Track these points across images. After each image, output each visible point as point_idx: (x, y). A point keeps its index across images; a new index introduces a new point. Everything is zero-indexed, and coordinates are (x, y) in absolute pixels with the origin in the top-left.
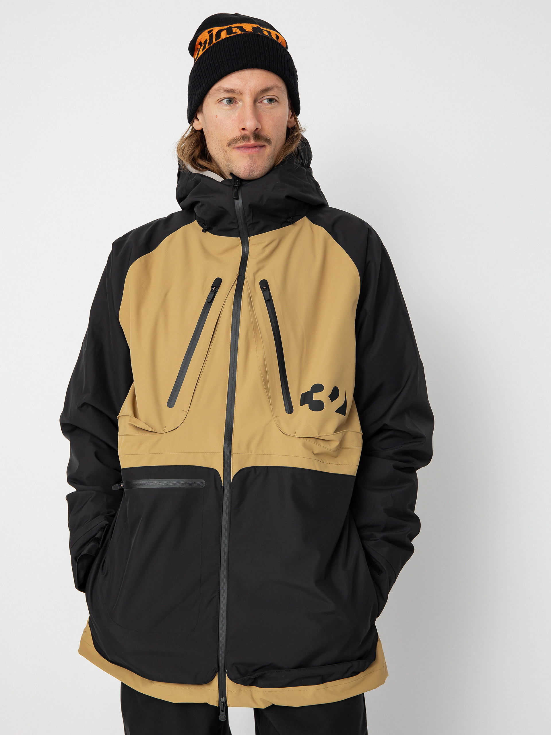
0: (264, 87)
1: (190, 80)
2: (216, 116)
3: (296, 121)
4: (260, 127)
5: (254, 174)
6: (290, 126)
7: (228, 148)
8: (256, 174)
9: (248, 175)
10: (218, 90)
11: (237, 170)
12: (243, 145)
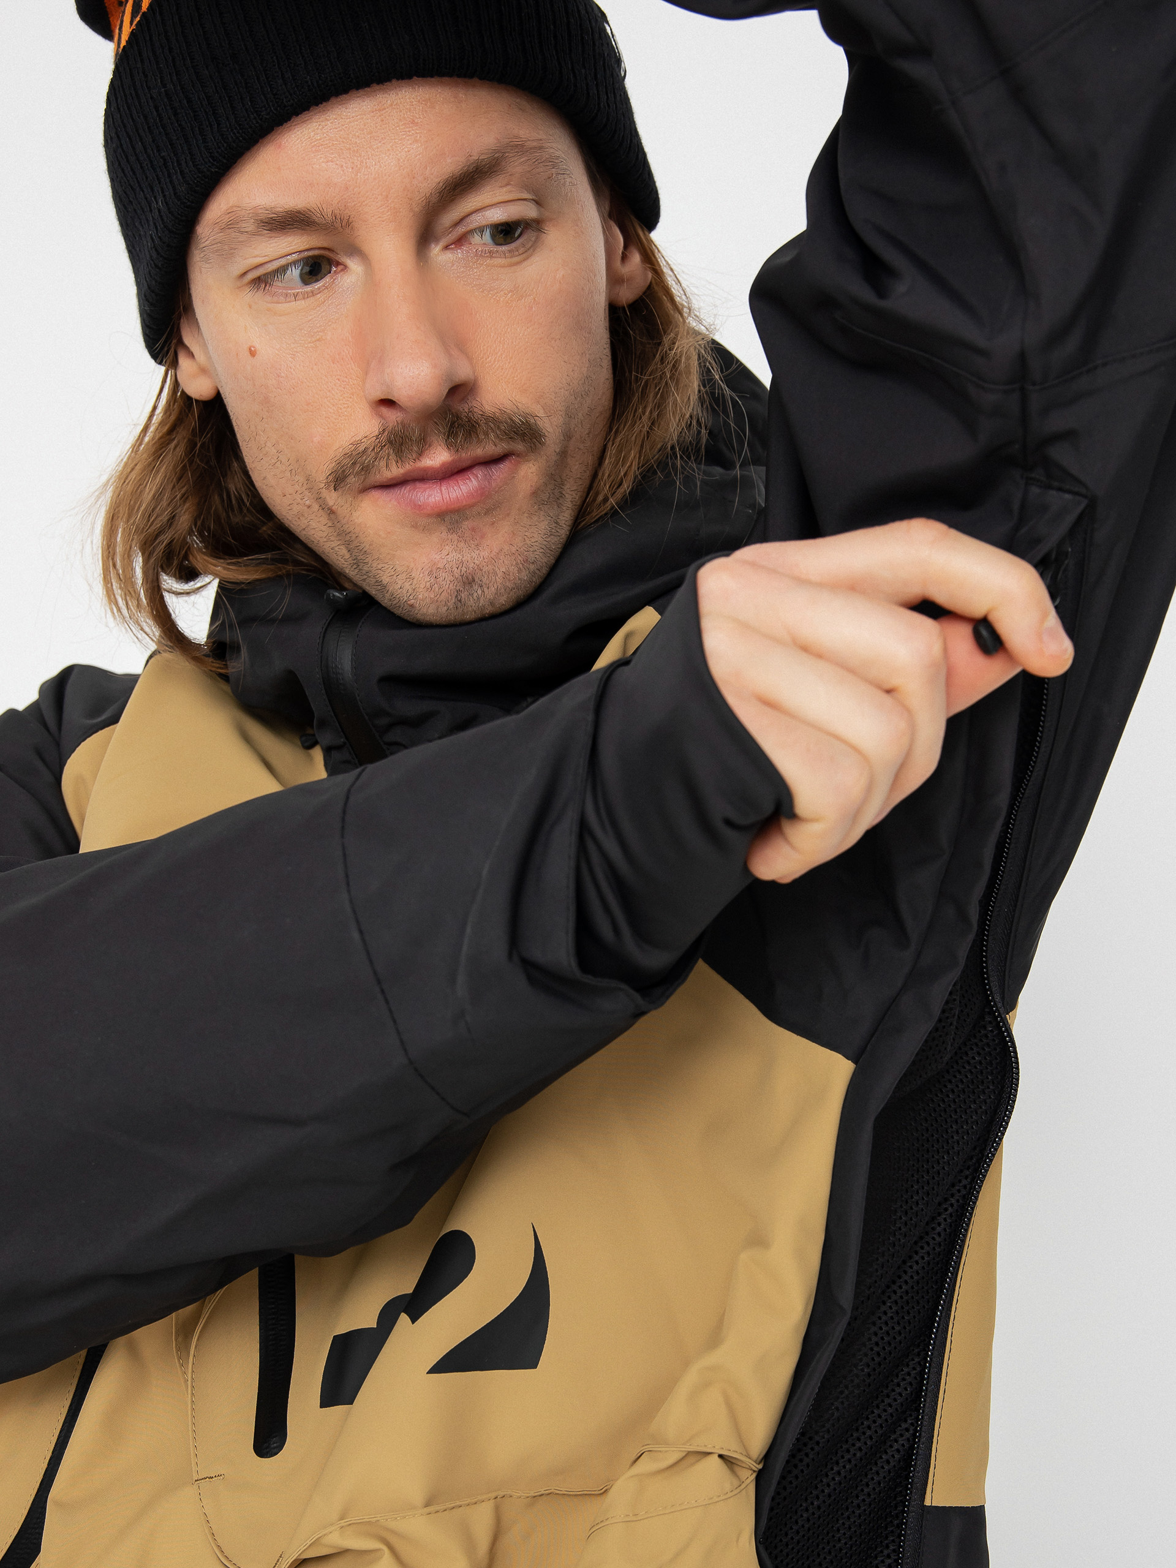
0: (450, 165)
1: (107, 144)
2: (253, 353)
3: (649, 257)
4: (463, 372)
5: (480, 592)
6: (627, 295)
7: (334, 494)
8: (490, 593)
9: (451, 604)
10: (231, 224)
11: (400, 583)
12: (403, 475)
